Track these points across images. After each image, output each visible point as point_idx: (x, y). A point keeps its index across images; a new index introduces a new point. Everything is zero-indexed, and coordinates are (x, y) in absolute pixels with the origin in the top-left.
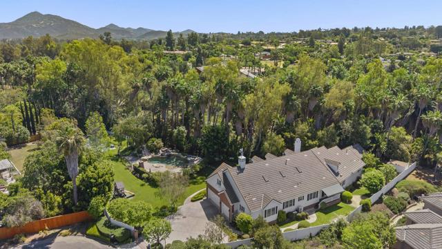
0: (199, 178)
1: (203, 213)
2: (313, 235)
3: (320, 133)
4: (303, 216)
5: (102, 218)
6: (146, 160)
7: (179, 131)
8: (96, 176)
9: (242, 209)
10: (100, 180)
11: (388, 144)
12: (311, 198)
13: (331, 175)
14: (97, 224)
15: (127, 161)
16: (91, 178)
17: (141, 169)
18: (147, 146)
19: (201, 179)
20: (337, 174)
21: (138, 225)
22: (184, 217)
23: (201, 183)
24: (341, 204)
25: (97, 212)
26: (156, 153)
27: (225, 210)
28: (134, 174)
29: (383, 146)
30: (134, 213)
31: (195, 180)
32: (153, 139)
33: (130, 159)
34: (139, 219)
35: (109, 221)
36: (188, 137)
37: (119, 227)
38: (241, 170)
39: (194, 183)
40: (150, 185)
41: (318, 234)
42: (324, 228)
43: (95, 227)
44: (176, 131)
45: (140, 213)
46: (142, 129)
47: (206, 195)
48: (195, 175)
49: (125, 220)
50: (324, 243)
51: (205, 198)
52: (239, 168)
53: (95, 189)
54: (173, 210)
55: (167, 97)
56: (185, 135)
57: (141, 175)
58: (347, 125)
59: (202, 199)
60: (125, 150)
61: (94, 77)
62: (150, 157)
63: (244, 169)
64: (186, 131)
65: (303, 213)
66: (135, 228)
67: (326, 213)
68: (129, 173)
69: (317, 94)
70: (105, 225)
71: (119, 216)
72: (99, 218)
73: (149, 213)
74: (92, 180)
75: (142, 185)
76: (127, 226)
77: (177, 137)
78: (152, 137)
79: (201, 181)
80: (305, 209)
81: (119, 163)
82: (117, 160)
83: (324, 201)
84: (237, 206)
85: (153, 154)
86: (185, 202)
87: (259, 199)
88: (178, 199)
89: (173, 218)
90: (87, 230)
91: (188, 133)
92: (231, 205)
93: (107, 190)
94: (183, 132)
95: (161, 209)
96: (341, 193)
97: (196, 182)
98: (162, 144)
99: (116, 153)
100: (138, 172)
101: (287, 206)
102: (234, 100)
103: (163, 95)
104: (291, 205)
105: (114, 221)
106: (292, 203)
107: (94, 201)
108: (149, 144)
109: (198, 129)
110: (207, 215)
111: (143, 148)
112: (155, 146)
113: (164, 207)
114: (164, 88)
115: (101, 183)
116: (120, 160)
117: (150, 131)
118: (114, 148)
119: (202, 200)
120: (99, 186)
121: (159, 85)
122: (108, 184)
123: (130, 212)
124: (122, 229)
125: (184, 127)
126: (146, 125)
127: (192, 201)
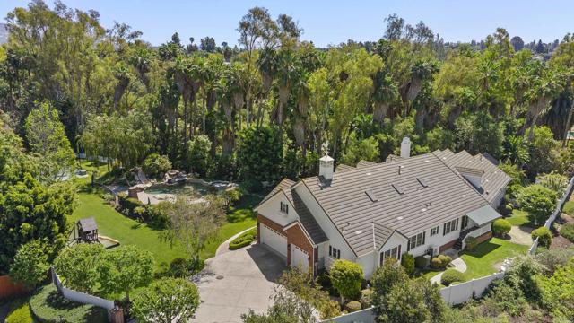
0: (238, 212)
1: (256, 268)
2: (478, 294)
3: (430, 135)
4: (443, 261)
5: (45, 287)
6: (141, 190)
7: (197, 142)
8: (28, 199)
9: (335, 253)
10: (39, 208)
11: (530, 151)
12: (448, 232)
13: (472, 192)
14: (31, 301)
15: (108, 191)
16: (18, 204)
17: (132, 200)
18: (144, 168)
19: (242, 213)
20: (481, 191)
21: (123, 296)
22: (220, 278)
23: (243, 219)
24: (494, 241)
25: (31, 275)
26: (159, 179)
27: (300, 258)
28: (120, 211)
29: (523, 154)
30: (114, 271)
31: (232, 216)
32: (154, 155)
33: (113, 189)
34: (125, 284)
35: (60, 293)
36: (212, 152)
37: (79, 304)
38: (327, 183)
39: (231, 220)
40: (149, 226)
41: (486, 292)
42: (497, 279)
43: (26, 308)
44: (192, 143)
45: (126, 270)
46: (133, 135)
47: (257, 236)
48: (232, 208)
49: (95, 289)
50: (506, 309)
51: (255, 243)
52: (322, 179)
53: (27, 226)
54: (197, 267)
55: (176, 88)
56: (208, 149)
57: (131, 211)
58: (467, 125)
59: (248, 244)
60: (106, 176)
61: (51, 61)
62: (149, 185)
63: (331, 180)
64: (210, 143)
65: (443, 257)
66: (117, 303)
67: (479, 256)
68: (111, 210)
69: (421, 74)
70: (49, 301)
71: (81, 281)
72: (37, 288)
73: (147, 269)
74: (20, 207)
75: (135, 227)
76: (98, 300)
77: (195, 153)
78: (152, 151)
79: (243, 216)
80: (443, 249)
81: (92, 196)
82: (89, 191)
83: (469, 234)
84: (323, 249)
85: (154, 181)
86: (218, 250)
87: (367, 232)
88: (206, 243)
89: (197, 281)
90: (6, 316)
91: (213, 147)
92: (314, 246)
93: (57, 228)
94: (205, 144)
95: (172, 266)
96: (492, 222)
97: (234, 218)
98: (169, 164)
99: (90, 181)
100: (127, 207)
101: (413, 246)
102: (292, 81)
103: (170, 84)
104: (419, 244)
105: (70, 293)
106: (420, 239)
107: (23, 251)
108: (147, 164)
109: (230, 139)
110: (263, 271)
111: (137, 172)
112: (158, 167)
113: (179, 261)
114: (171, 71)
115: (42, 215)
116: (95, 191)
117: (147, 141)
118: (87, 176)
119: (249, 247)
120: (39, 220)
121: (161, 66)
122: (60, 219)
123: (104, 270)
124: (87, 307)
125: (206, 136)
126: (140, 131)
127: (231, 248)
